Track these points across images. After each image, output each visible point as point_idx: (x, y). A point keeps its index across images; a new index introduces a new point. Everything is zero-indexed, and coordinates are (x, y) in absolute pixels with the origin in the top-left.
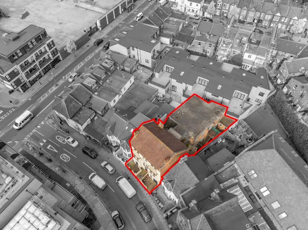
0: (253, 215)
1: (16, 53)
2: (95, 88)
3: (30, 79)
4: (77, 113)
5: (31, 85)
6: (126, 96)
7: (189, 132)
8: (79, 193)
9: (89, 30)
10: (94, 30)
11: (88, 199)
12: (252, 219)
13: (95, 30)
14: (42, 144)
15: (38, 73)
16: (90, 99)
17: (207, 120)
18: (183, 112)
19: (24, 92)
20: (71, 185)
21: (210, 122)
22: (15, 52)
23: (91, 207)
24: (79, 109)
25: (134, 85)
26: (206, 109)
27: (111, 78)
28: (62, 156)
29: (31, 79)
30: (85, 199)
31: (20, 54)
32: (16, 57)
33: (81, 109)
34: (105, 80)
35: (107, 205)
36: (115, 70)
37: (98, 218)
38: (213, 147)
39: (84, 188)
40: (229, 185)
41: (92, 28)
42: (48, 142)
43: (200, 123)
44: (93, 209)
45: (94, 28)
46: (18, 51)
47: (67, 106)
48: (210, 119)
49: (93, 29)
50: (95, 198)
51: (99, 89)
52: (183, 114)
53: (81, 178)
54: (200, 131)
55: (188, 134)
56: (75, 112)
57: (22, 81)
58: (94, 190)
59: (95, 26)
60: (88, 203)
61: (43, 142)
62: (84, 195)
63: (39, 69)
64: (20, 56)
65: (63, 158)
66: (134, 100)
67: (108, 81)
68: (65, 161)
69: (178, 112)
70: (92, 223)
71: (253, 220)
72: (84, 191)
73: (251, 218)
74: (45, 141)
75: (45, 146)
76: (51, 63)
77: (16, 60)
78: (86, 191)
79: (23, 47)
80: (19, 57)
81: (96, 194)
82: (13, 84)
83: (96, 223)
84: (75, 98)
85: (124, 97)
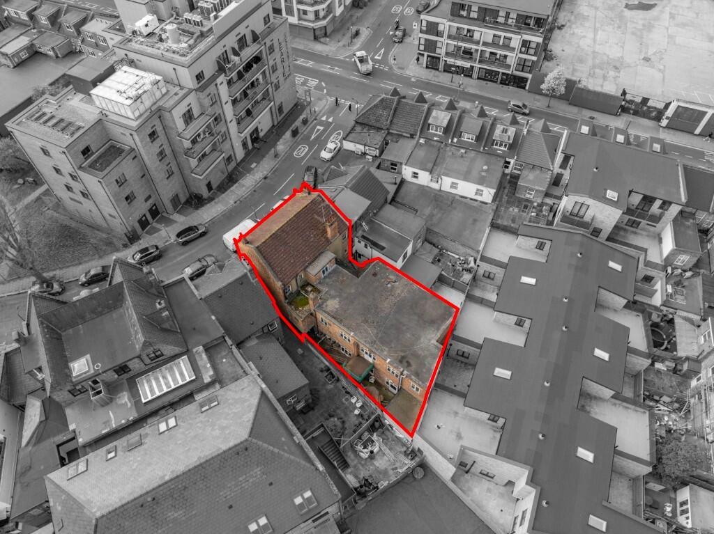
0: (132, 405)
1: (470, 7)
2: (436, 135)
3: (448, 60)
4: (371, 126)
5: (445, 71)
6: (443, 197)
7: (337, 299)
8: (240, 181)
9: (639, 100)
10: (651, 112)
11: (230, 194)
12: (126, 402)
13: (654, 114)
14: (324, 118)
15: (467, 65)
16: (407, 137)
17: (376, 337)
18: (393, 286)
19: (427, 67)
20: (253, 169)
21: (373, 343)
22: (470, 4)
23: (216, 200)
24: (378, 125)
25: (480, 206)
26: (413, 335)
27: (472, 154)
28: (304, 147)
29: (450, 61)
30: (229, 191)
31: (474, 15)
32: (464, 13)
33: (379, 129)
34: (462, 145)
35: (218, 218)
36: (498, 155)
37: (199, 211)
38: (341, 388)
39: (248, 186)
40: (200, 363)
41: (650, 103)
42: (327, 125)
43: (367, 321)
44: (213, 203)
45: (655, 108)
46: (475, 8)
47: (375, 106)
48: (382, 343)
49: (649, 107)
50: (232, 202)
51: (436, 143)
52: (389, 285)
53: (265, 178)
54: (341, 320)
55: (333, 297)
56: (370, 123)
57: (438, 51)
58: (245, 198)
59: (661, 106)
60: (223, 195)
61: (327, 118)
62: (236, 187)
63: (475, 61)
64: (471, 16)
65: (300, 149)
66: (435, 212)
67: (463, 151)
68: (295, 153)
69: (391, 277)
70: (191, 205)
71: (123, 402)
72: (244, 186)
73: (127, 400)
74: (330, 120)
75: (321, 123)
76: (503, 74)
77: (462, 16)
78: (244, 189)
79: (486, 9)
80: (468, 17)
81: (238, 202)
82: (422, 42)
83: (191, 210)
84: (395, 111)
85: (439, 193)
